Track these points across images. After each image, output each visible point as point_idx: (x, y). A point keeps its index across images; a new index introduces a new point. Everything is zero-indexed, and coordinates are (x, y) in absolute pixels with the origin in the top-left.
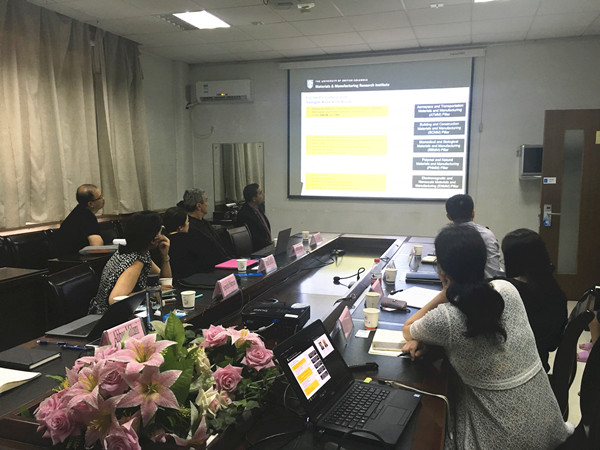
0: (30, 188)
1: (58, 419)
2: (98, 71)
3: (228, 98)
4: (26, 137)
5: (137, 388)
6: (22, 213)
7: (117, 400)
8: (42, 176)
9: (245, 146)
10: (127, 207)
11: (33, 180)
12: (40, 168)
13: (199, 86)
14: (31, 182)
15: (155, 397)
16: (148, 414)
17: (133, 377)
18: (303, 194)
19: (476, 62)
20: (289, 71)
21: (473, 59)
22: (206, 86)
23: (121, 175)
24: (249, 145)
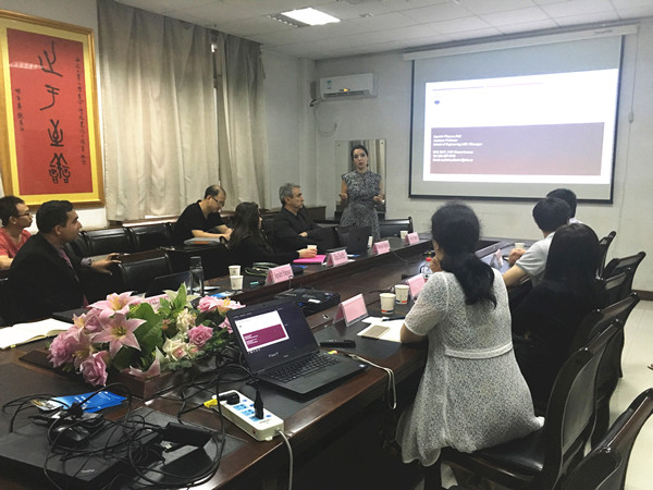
0: (150, 184)
3: (352, 94)
4: (148, 138)
5: (107, 329)
6: (142, 207)
8: (161, 173)
11: (154, 178)
12: (160, 167)
13: (323, 82)
14: (151, 179)
15: (122, 338)
16: (114, 349)
17: (106, 321)
19: (626, 40)
20: (413, 61)
21: (624, 37)
22: (329, 82)
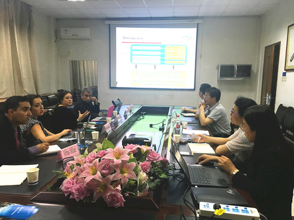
1: (78, 189)
2: (12, 19)
5: (118, 171)
7: (111, 177)
9: (83, 62)
10: (28, 92)
13: (62, 30)
15: (126, 175)
16: (125, 183)
17: (117, 166)
18: (117, 86)
19: (199, 25)
20: (110, 25)
21: (198, 24)
22: (65, 30)
23: (24, 75)
24: (85, 62)
